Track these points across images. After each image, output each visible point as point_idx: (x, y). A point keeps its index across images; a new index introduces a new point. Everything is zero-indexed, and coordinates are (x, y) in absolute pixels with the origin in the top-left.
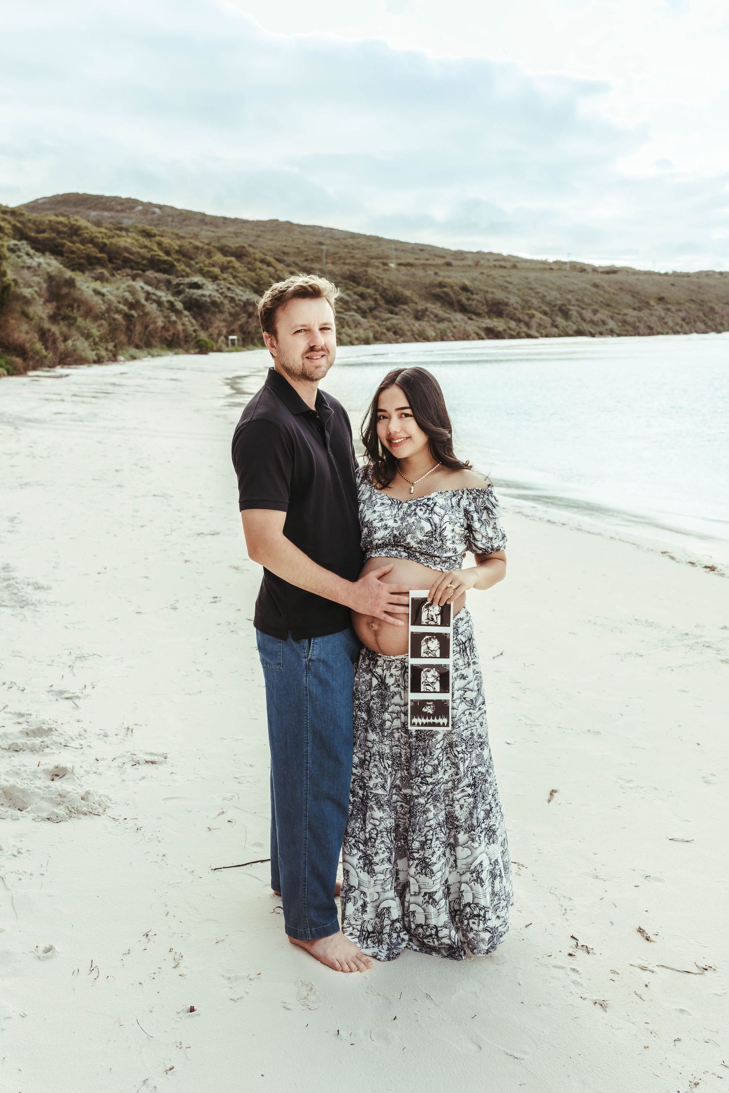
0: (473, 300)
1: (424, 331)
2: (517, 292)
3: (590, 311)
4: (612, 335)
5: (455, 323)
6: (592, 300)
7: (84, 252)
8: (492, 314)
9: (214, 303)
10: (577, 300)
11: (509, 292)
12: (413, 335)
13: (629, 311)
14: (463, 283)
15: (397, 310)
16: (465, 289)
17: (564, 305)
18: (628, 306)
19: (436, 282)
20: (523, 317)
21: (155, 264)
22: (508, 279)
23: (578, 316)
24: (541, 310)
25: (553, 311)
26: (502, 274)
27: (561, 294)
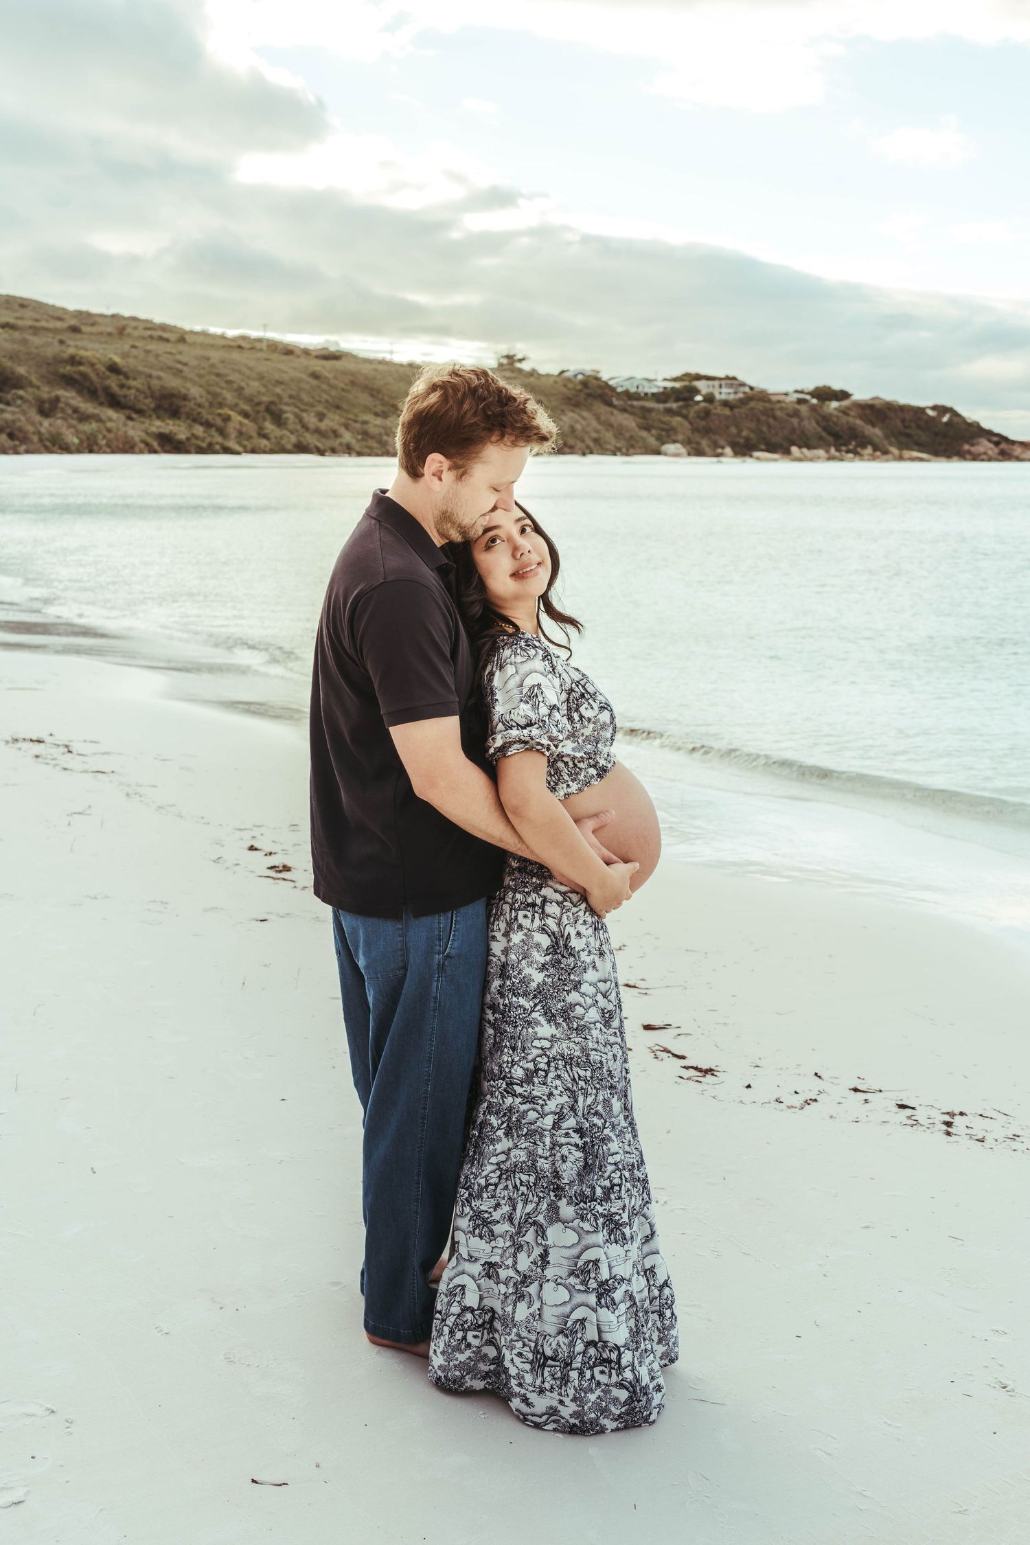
0: (129, 388)
1: (59, 434)
2: (197, 379)
3: (313, 414)
4: (350, 454)
5: (109, 425)
6: (313, 397)
8: (161, 412)
10: (291, 397)
11: (185, 378)
12: (41, 440)
13: (368, 417)
14: (110, 359)
15: (9, 397)
16: (114, 369)
17: (272, 403)
18: (367, 409)
19: (65, 356)
20: (214, 419)
22: (179, 357)
23: (297, 420)
24: (238, 409)
25: (258, 412)
26: (169, 350)
27: (265, 386)
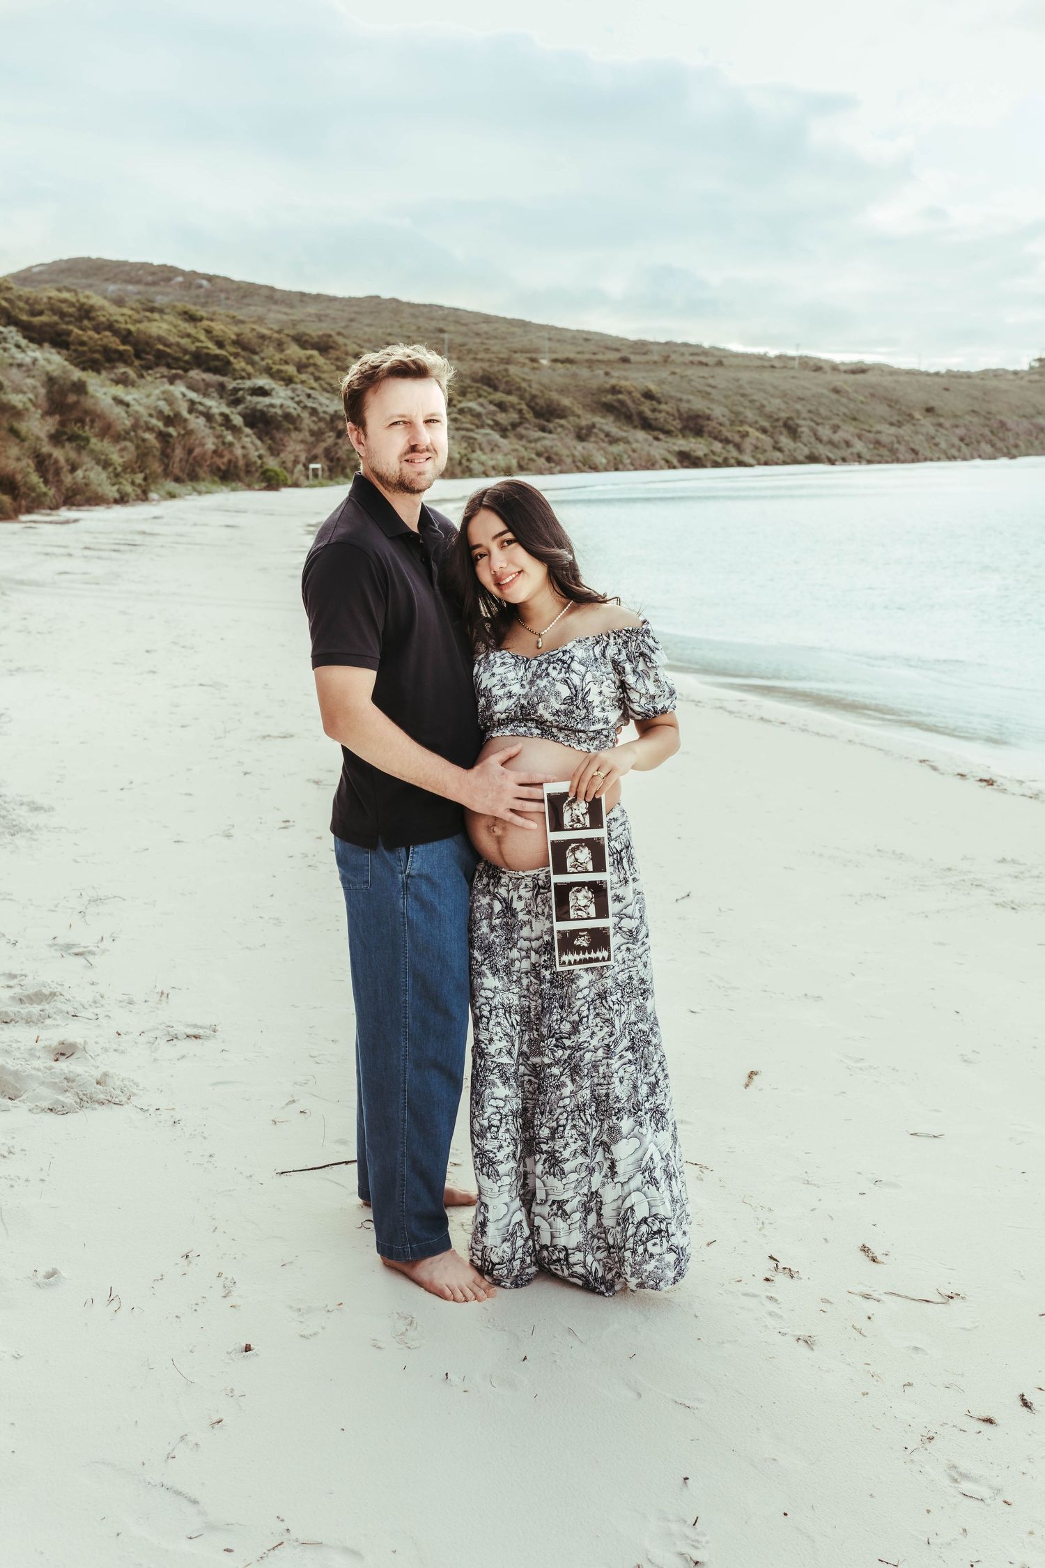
0: (660, 412)
1: (590, 456)
2: (723, 400)
3: (827, 427)
4: (860, 462)
5: (635, 445)
6: (831, 411)
7: (99, 343)
8: (687, 432)
9: (287, 417)
10: (810, 411)
11: (712, 400)
12: (574, 462)
13: (885, 428)
14: (647, 387)
15: (551, 426)
16: (648, 395)
17: (789, 418)
18: (883, 419)
19: (608, 386)
20: (732, 436)
21: (201, 360)
22: (711, 381)
23: (811, 434)
24: (758, 426)
25: (775, 427)
26: (701, 374)
27: (786, 403)
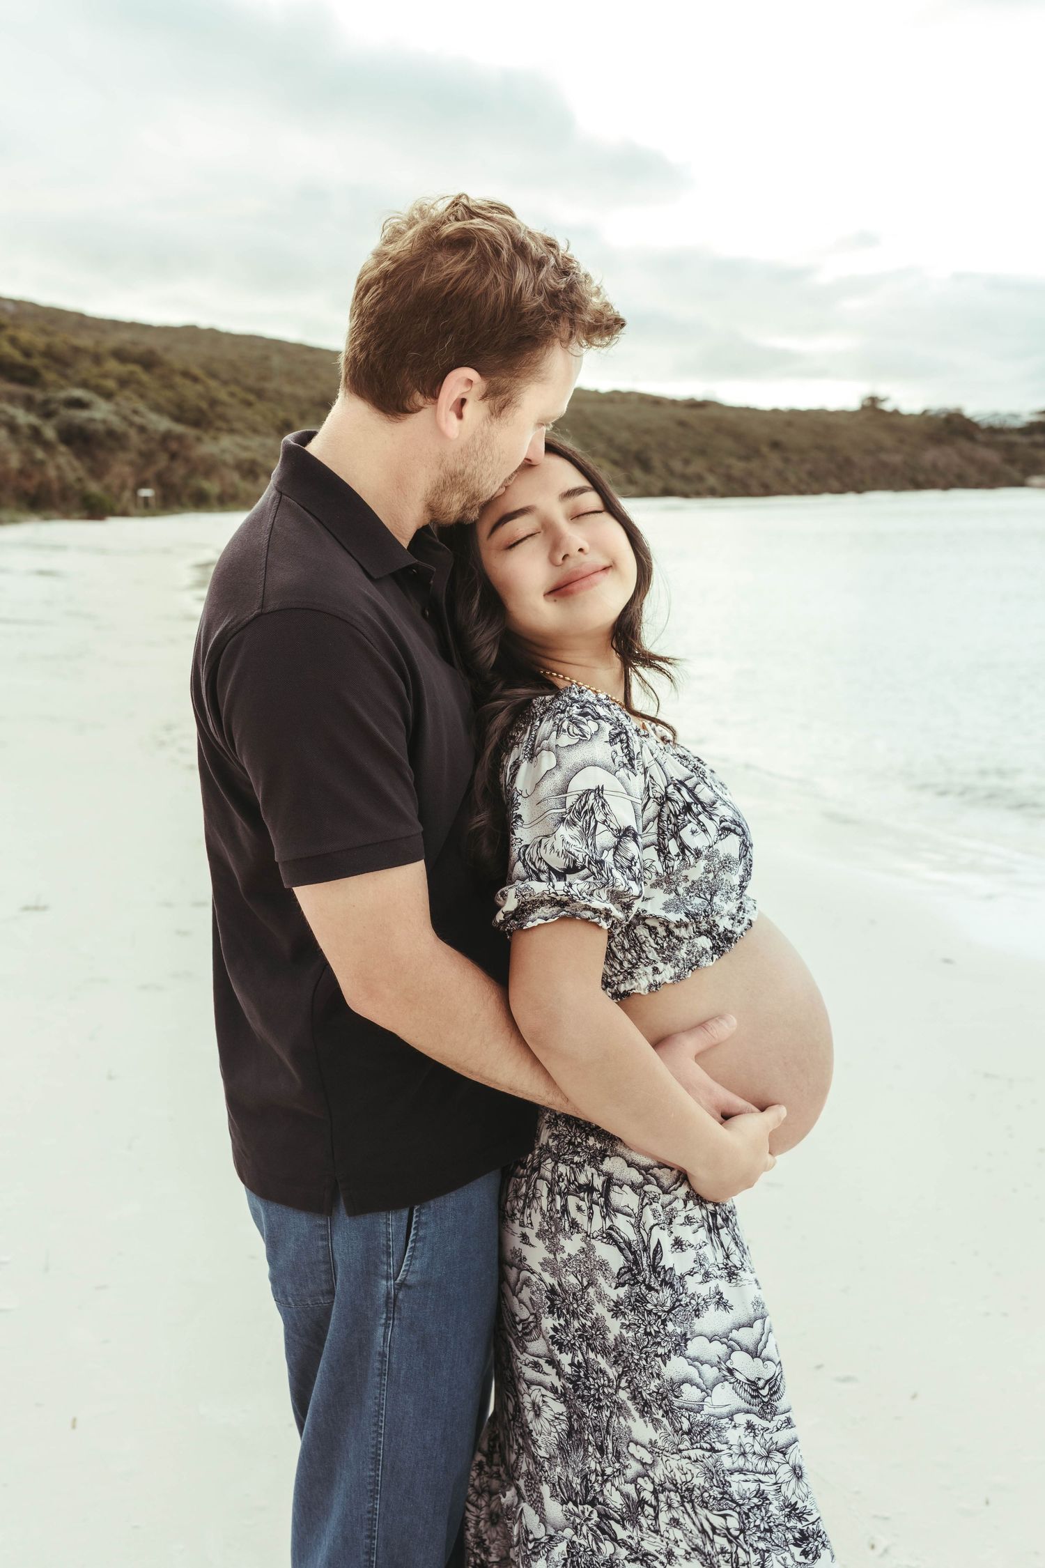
3: (679, 460)
9: (111, 433)
17: (640, 451)
24: (609, 458)
25: (626, 460)
